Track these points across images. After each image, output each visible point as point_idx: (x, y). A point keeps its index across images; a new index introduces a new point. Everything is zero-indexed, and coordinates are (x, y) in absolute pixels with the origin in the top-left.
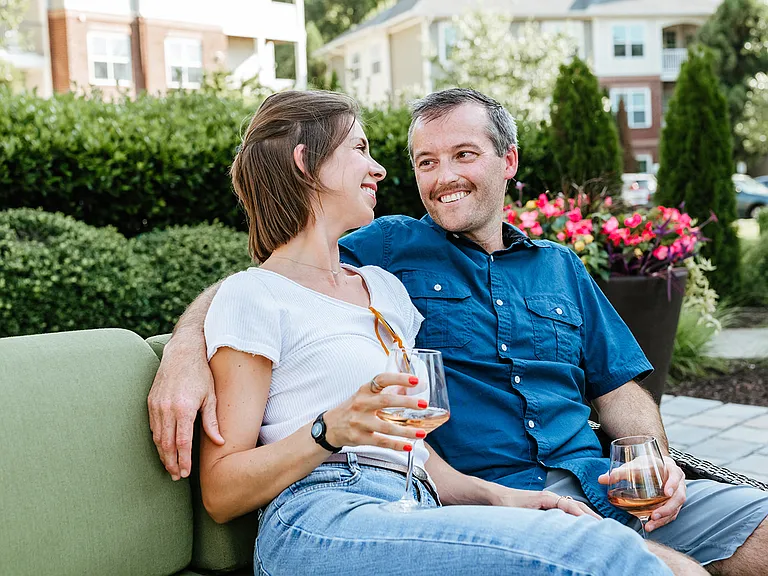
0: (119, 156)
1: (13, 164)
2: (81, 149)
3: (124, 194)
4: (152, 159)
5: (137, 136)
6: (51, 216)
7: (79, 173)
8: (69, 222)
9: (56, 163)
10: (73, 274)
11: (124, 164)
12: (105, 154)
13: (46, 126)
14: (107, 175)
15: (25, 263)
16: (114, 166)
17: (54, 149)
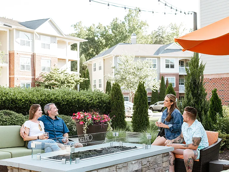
0: (23, 100)
1: (4, 102)
2: (16, 99)
3: (24, 107)
4: (29, 101)
5: (27, 97)
6: (10, 111)
7: (16, 103)
8: (14, 112)
9: (12, 102)
10: (14, 122)
11: (24, 102)
12: (21, 100)
13: (10, 95)
14: (21, 104)
15: (6, 119)
16: (22, 102)
17: (12, 99)
